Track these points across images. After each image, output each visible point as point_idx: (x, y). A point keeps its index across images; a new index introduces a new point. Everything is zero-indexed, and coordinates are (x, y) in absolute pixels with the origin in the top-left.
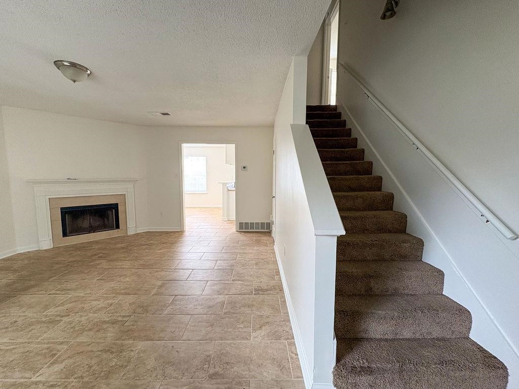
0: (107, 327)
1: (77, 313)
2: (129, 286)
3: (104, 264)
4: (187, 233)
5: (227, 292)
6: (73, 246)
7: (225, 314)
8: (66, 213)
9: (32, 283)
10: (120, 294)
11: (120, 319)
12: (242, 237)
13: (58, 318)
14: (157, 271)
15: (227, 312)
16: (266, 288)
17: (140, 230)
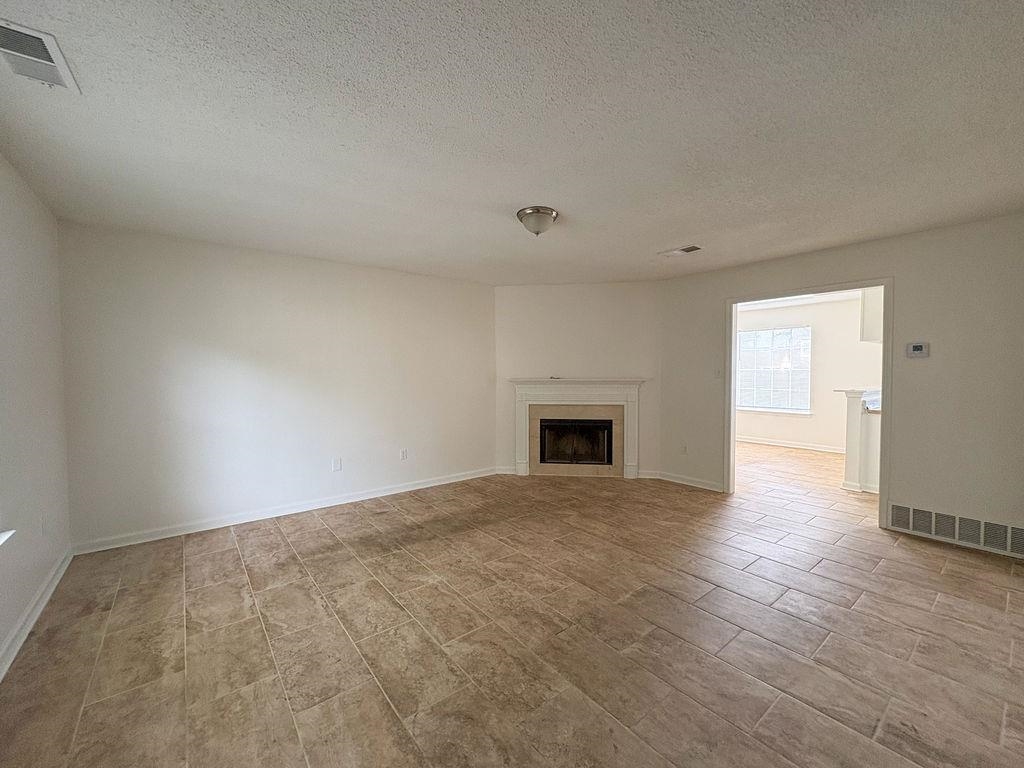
0: (536, 625)
1: (514, 581)
2: (590, 569)
3: (573, 517)
4: (734, 501)
5: (785, 682)
6: (549, 479)
7: (758, 737)
8: (547, 427)
9: (493, 517)
10: (574, 577)
11: (556, 620)
12: (897, 551)
13: (494, 578)
14: (643, 561)
15: (764, 737)
16: (938, 744)
17: (646, 474)
